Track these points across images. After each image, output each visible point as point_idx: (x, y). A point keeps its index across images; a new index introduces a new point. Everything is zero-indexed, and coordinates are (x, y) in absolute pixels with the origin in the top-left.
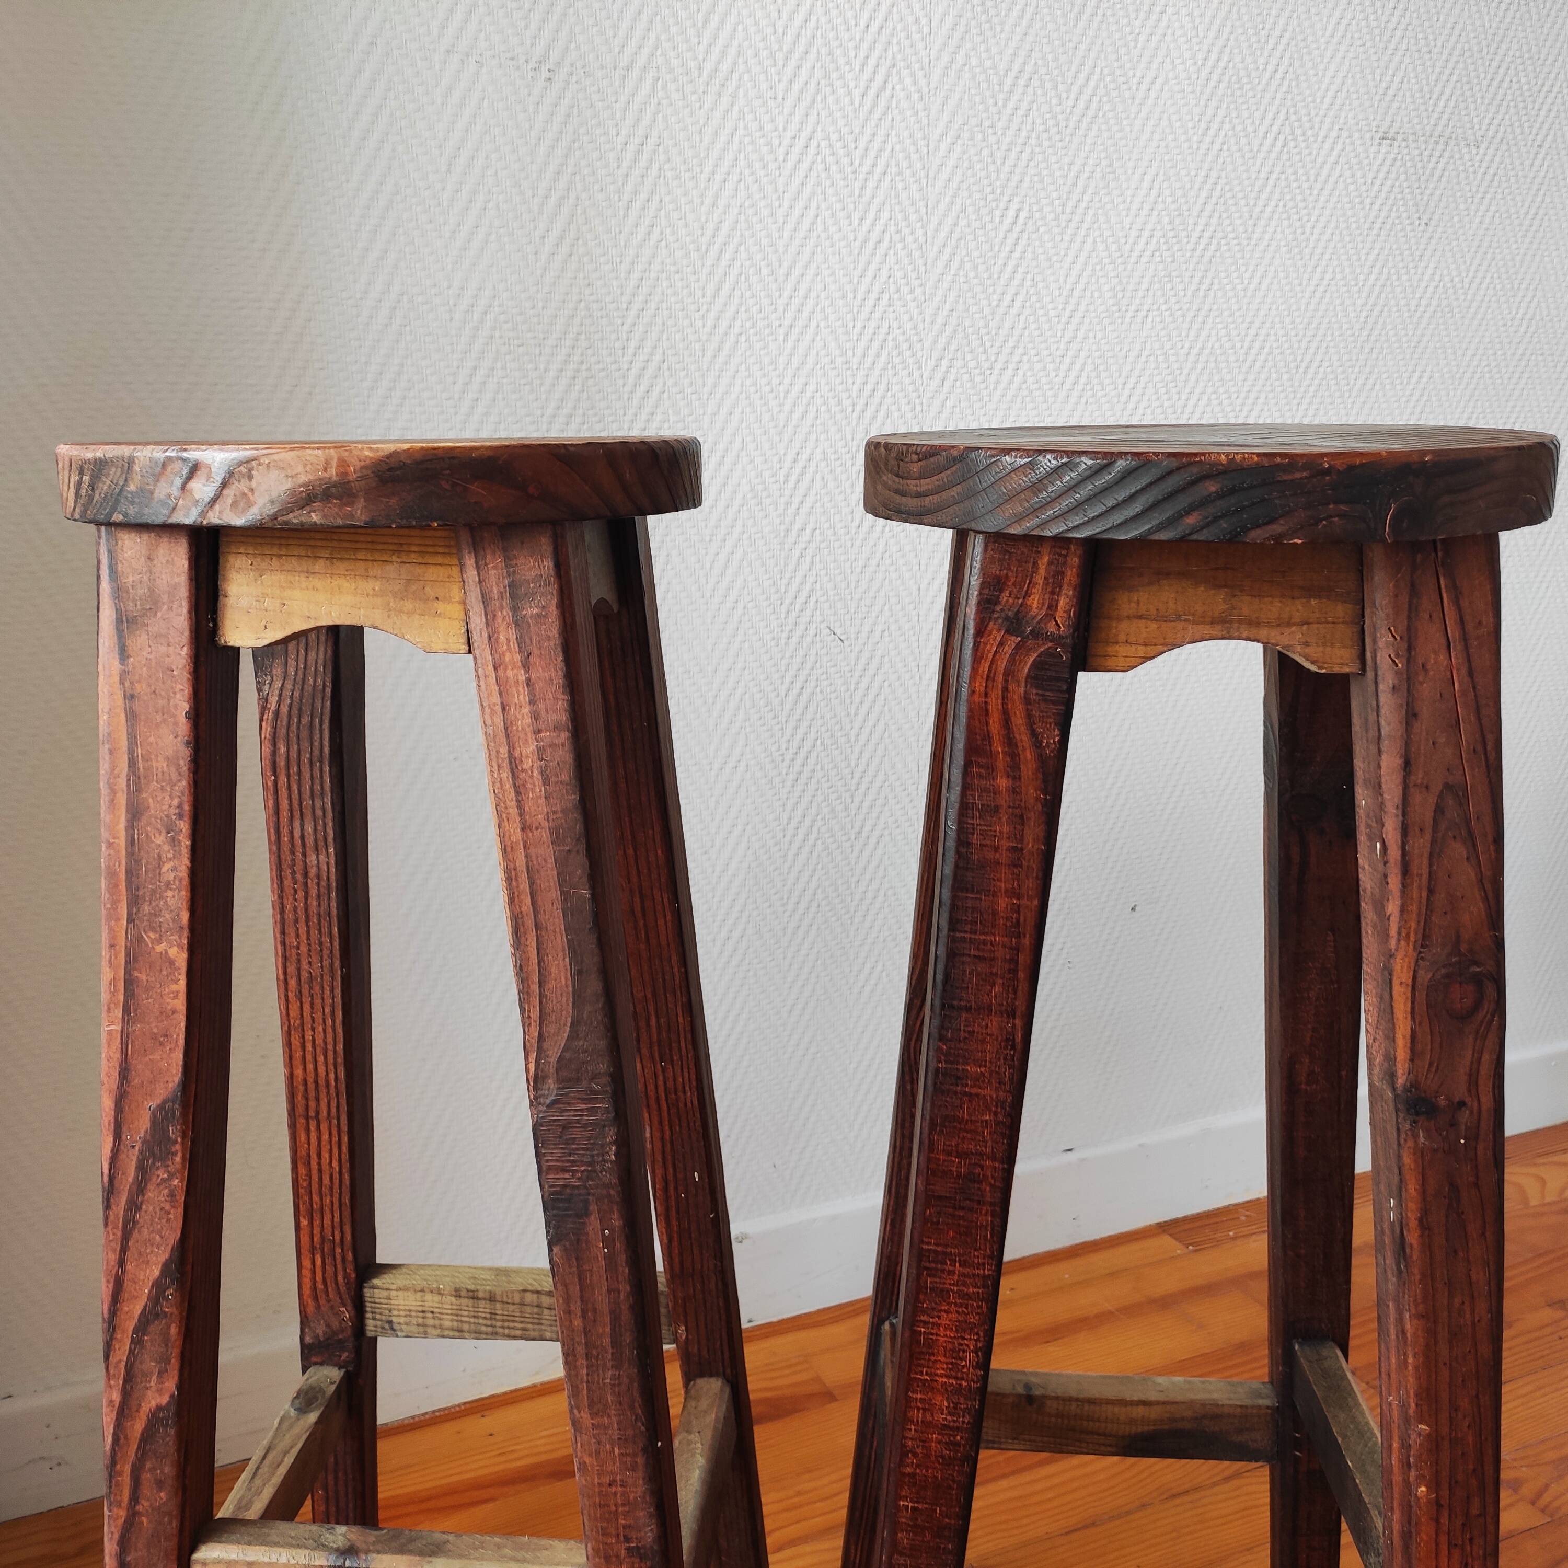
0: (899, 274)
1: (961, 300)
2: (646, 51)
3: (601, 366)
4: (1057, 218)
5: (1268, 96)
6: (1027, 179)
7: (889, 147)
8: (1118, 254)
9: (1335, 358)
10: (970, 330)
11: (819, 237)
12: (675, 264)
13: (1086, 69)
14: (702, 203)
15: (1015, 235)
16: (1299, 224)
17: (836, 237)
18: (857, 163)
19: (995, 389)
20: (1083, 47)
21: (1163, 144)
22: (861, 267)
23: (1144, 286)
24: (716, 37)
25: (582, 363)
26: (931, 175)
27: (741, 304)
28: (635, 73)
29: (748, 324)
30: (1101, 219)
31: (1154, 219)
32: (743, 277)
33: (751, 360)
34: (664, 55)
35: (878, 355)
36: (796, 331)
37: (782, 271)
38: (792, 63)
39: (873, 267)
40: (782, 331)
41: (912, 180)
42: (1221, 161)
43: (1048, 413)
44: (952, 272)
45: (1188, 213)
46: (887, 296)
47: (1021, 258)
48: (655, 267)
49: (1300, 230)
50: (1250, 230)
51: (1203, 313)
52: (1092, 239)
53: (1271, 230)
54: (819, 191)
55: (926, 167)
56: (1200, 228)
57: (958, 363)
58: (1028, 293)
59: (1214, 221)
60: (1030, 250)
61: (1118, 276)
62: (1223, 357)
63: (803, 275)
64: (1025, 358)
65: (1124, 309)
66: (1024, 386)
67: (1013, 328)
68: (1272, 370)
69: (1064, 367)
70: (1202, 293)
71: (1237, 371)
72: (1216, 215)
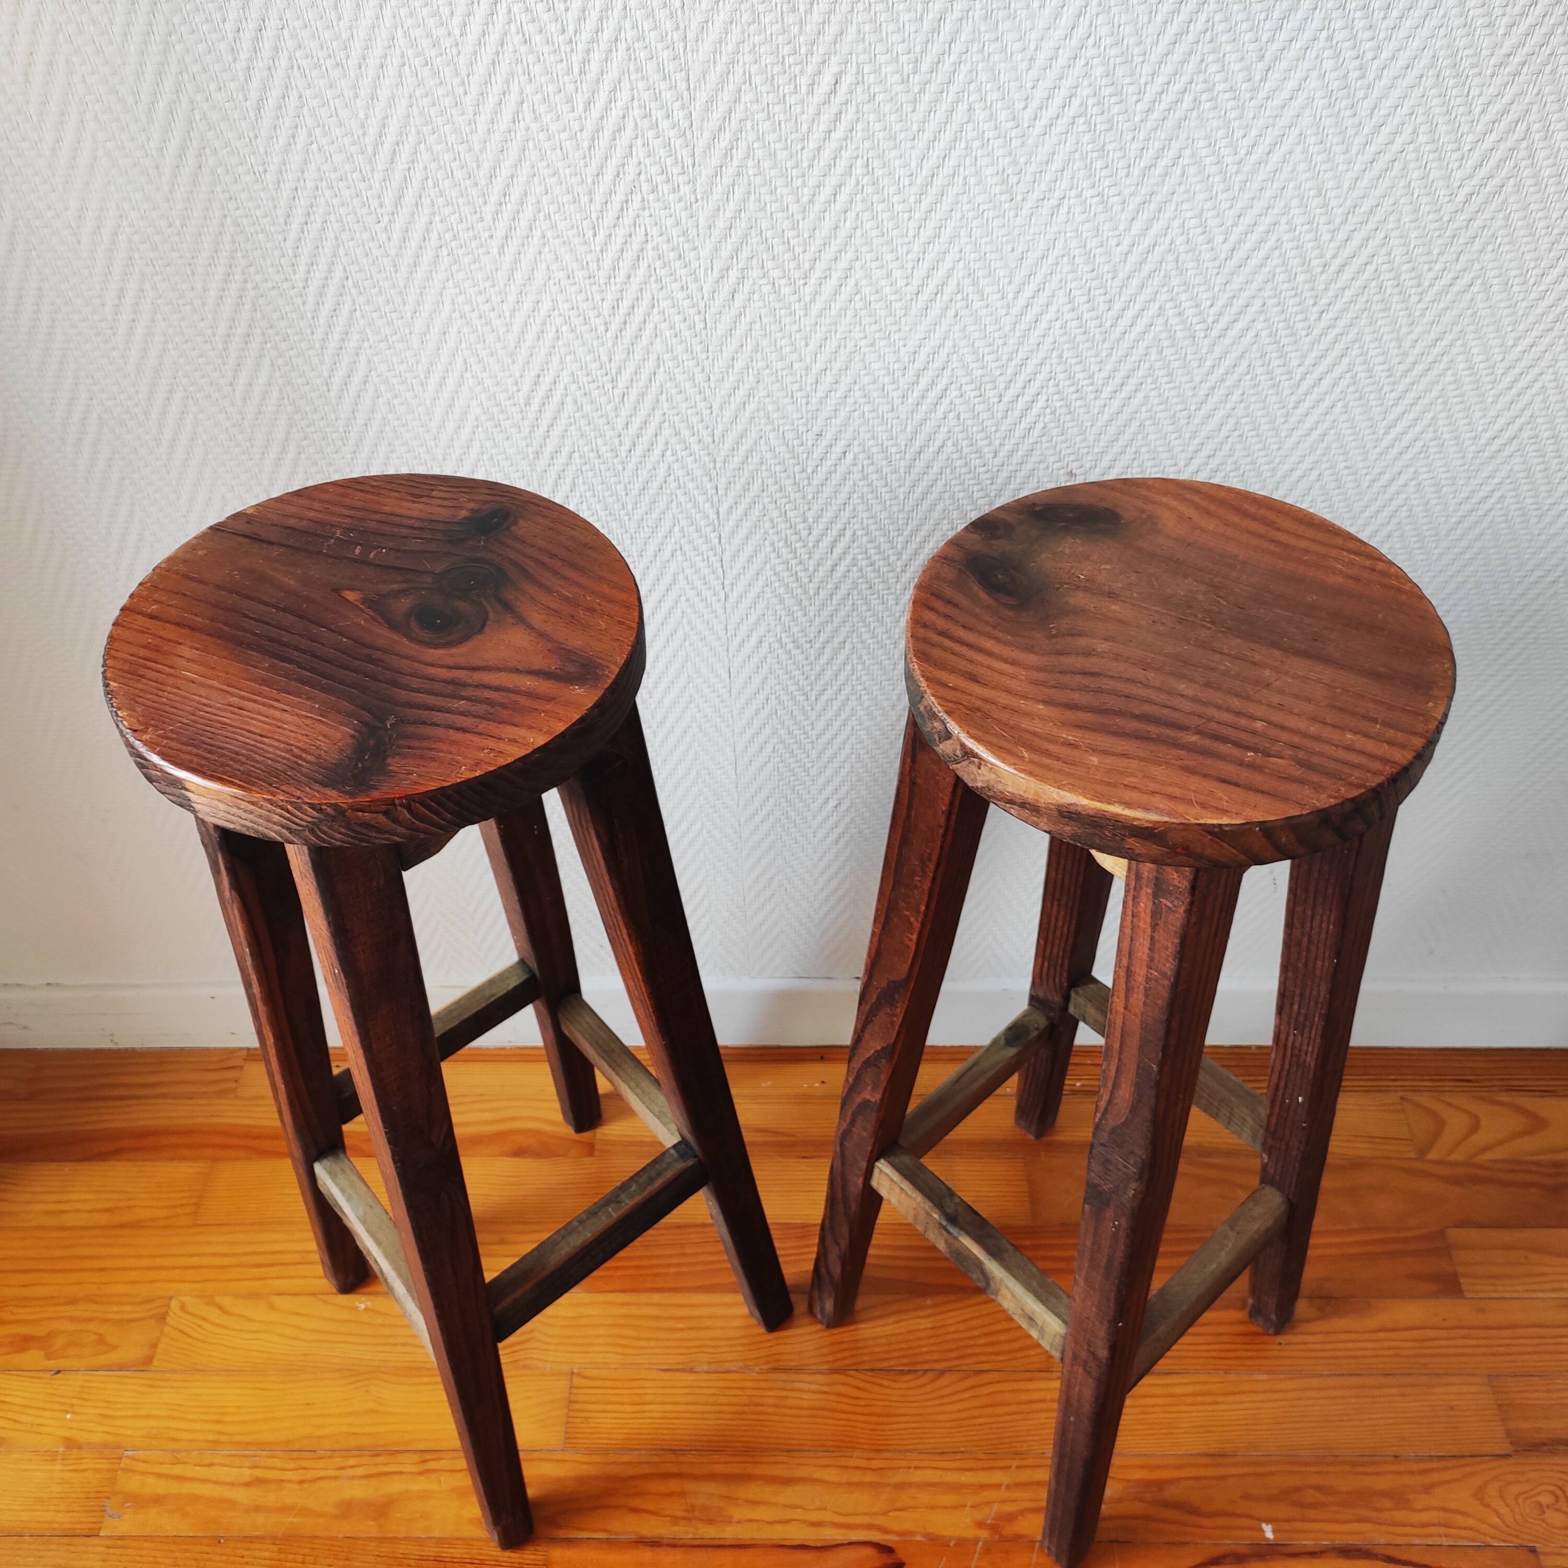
0: (654, 170)
1: (752, 197)
3: (270, 285)
4: (905, 80)
6: (852, 30)
8: (1011, 124)
9: (1398, 251)
10: (770, 234)
11: (528, 129)
12: (335, 170)
14: (356, 96)
15: (834, 109)
16: (1355, 63)
17: (554, 127)
18: (571, 29)
19: (813, 301)
22: (595, 163)
23: (1055, 166)
25: (246, 281)
26: (691, 36)
27: (433, 214)
29: (448, 236)
30: (983, 77)
31: (1078, 70)
32: (430, 180)
33: (460, 276)
35: (634, 267)
36: (513, 243)
37: (483, 173)
39: (613, 162)
40: (494, 244)
41: (659, 45)
43: (894, 328)
44: (735, 163)
45: (1140, 59)
46: (639, 198)
47: (846, 139)
48: (311, 175)
49: (1357, 73)
50: (1257, 78)
51: (1159, 198)
52: (966, 106)
53: (1300, 74)
54: (520, 71)
55: (682, 26)
56: (1162, 79)
57: (756, 273)
58: (858, 184)
59: (1190, 67)
60: (859, 127)
61: (1010, 154)
62: (1190, 254)
63: (512, 177)
64: (858, 265)
65: (1019, 197)
66: (858, 297)
67: (836, 228)
68: (1278, 270)
69: (920, 273)
70: (1159, 170)
71: (1214, 272)
72: (1195, 59)
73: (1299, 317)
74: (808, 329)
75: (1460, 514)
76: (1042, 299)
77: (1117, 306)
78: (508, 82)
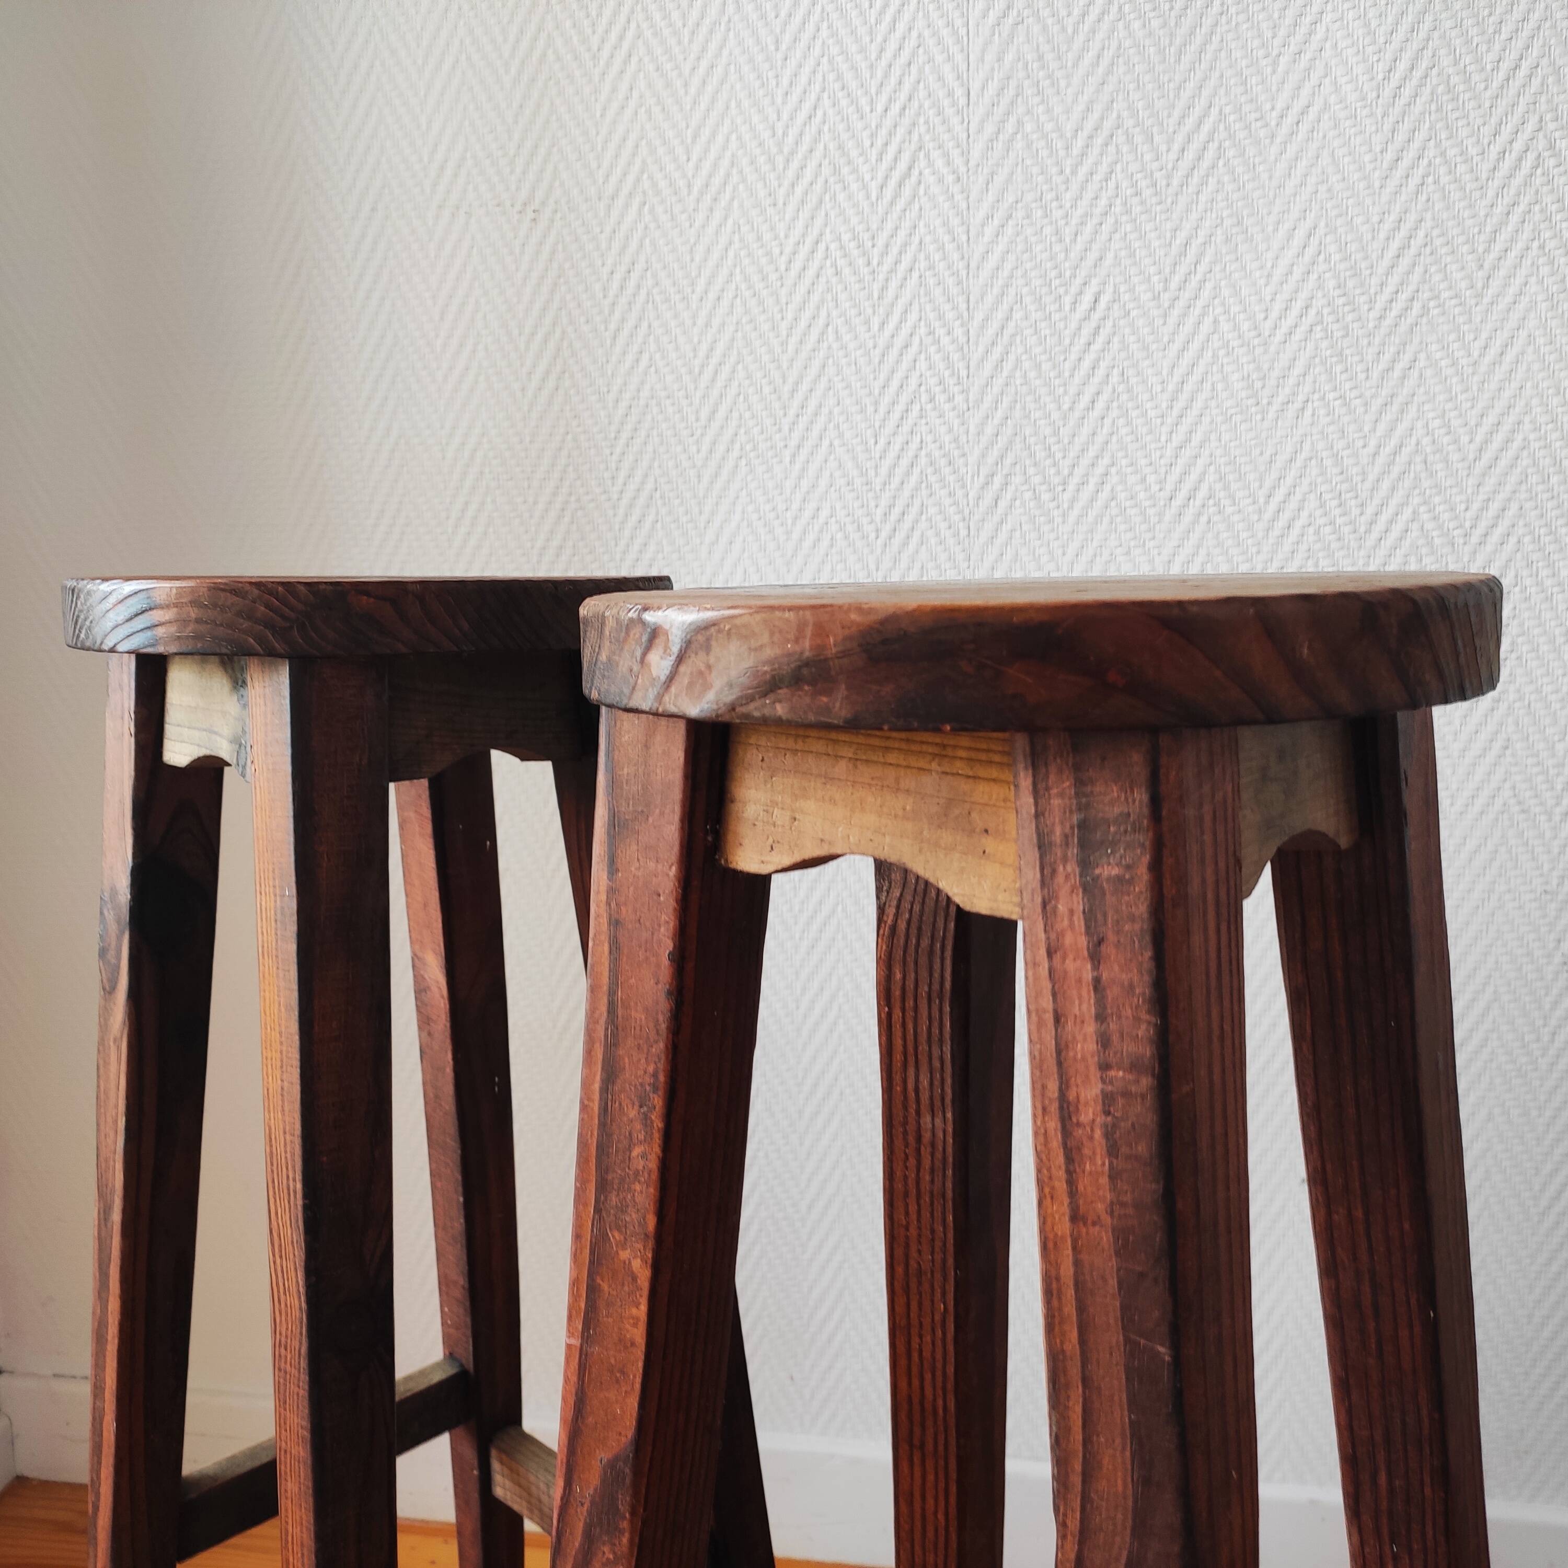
0: (933, 381)
1: (1018, 406)
2: (631, 178)
3: (590, 497)
4: (1156, 298)
5: (1503, 104)
6: (1110, 256)
7: (916, 240)
8: (1253, 333)
10: (1033, 440)
11: (829, 348)
12: (665, 389)
13: (1197, 111)
14: (694, 324)
15: (1093, 324)
17: (851, 346)
18: (875, 262)
19: (1071, 507)
20: (1190, 85)
21: (1323, 188)
22: (882, 377)
23: (1297, 371)
24: (706, 151)
25: (570, 494)
26: (973, 265)
27: (739, 426)
28: (620, 202)
29: (748, 447)
30: (1226, 292)
31: (1310, 284)
32: (741, 397)
33: (753, 485)
34: (651, 178)
35: (908, 474)
36: (804, 452)
37: (787, 388)
38: (795, 165)
39: (899, 375)
40: (787, 454)
41: (947, 274)
42: (1423, 198)
43: (1149, 535)
44: (1005, 374)
45: (1368, 272)
46: (918, 407)
47: (1103, 351)
48: (645, 393)
50: (1480, 285)
51: (1399, 400)
52: (1211, 319)
53: (1518, 281)
54: (830, 298)
55: (966, 256)
56: (1389, 289)
57: (1017, 480)
58: (1114, 391)
59: (1415, 277)
60: (1116, 339)
61: (1254, 361)
62: (1438, 456)
63: (811, 391)
64: (1113, 470)
65: (1265, 401)
66: (1113, 504)
67: (1094, 434)
68: (1530, 471)
69: (1172, 479)
70: (1397, 373)
71: (1465, 473)
72: (1419, 270)
74: (1065, 537)
76: (1293, 504)
77: (1370, 510)
78: (818, 308)
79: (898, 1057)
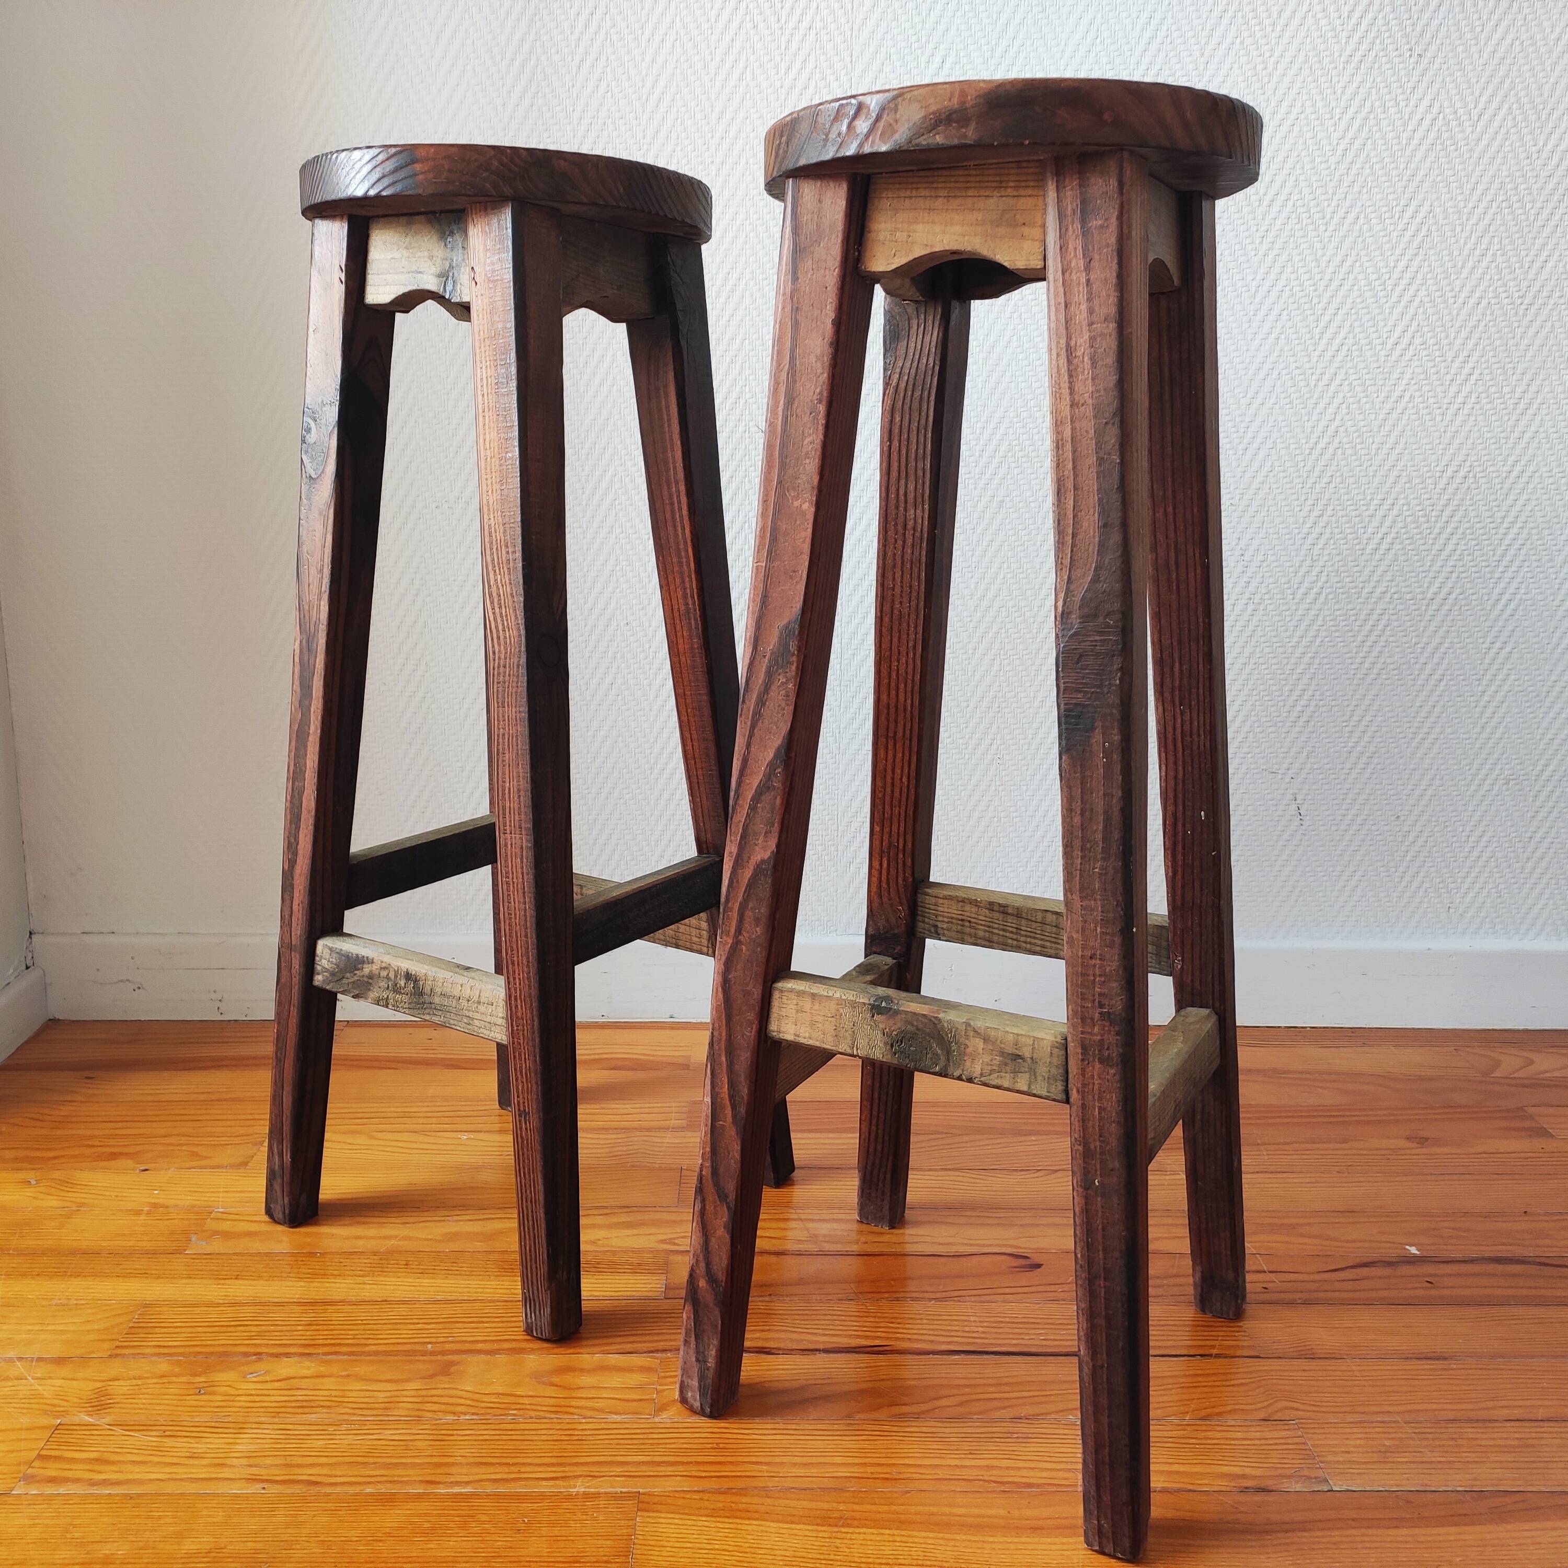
6: (954, 28)
9: (1306, 191)
11: (747, 85)
12: (619, 111)
14: (643, 60)
16: (1260, 59)
18: (783, 20)
26: (856, 27)
32: (679, 121)
37: (715, 115)
41: (836, 33)
45: (1129, 53)
48: (603, 114)
49: (1262, 66)
50: (1202, 68)
54: (748, 46)
55: (851, 21)
59: (1160, 60)
63: (733, 119)
72: (1162, 54)
73: (1248, 241)
75: (1384, 411)
78: (739, 53)
79: (894, 474)
